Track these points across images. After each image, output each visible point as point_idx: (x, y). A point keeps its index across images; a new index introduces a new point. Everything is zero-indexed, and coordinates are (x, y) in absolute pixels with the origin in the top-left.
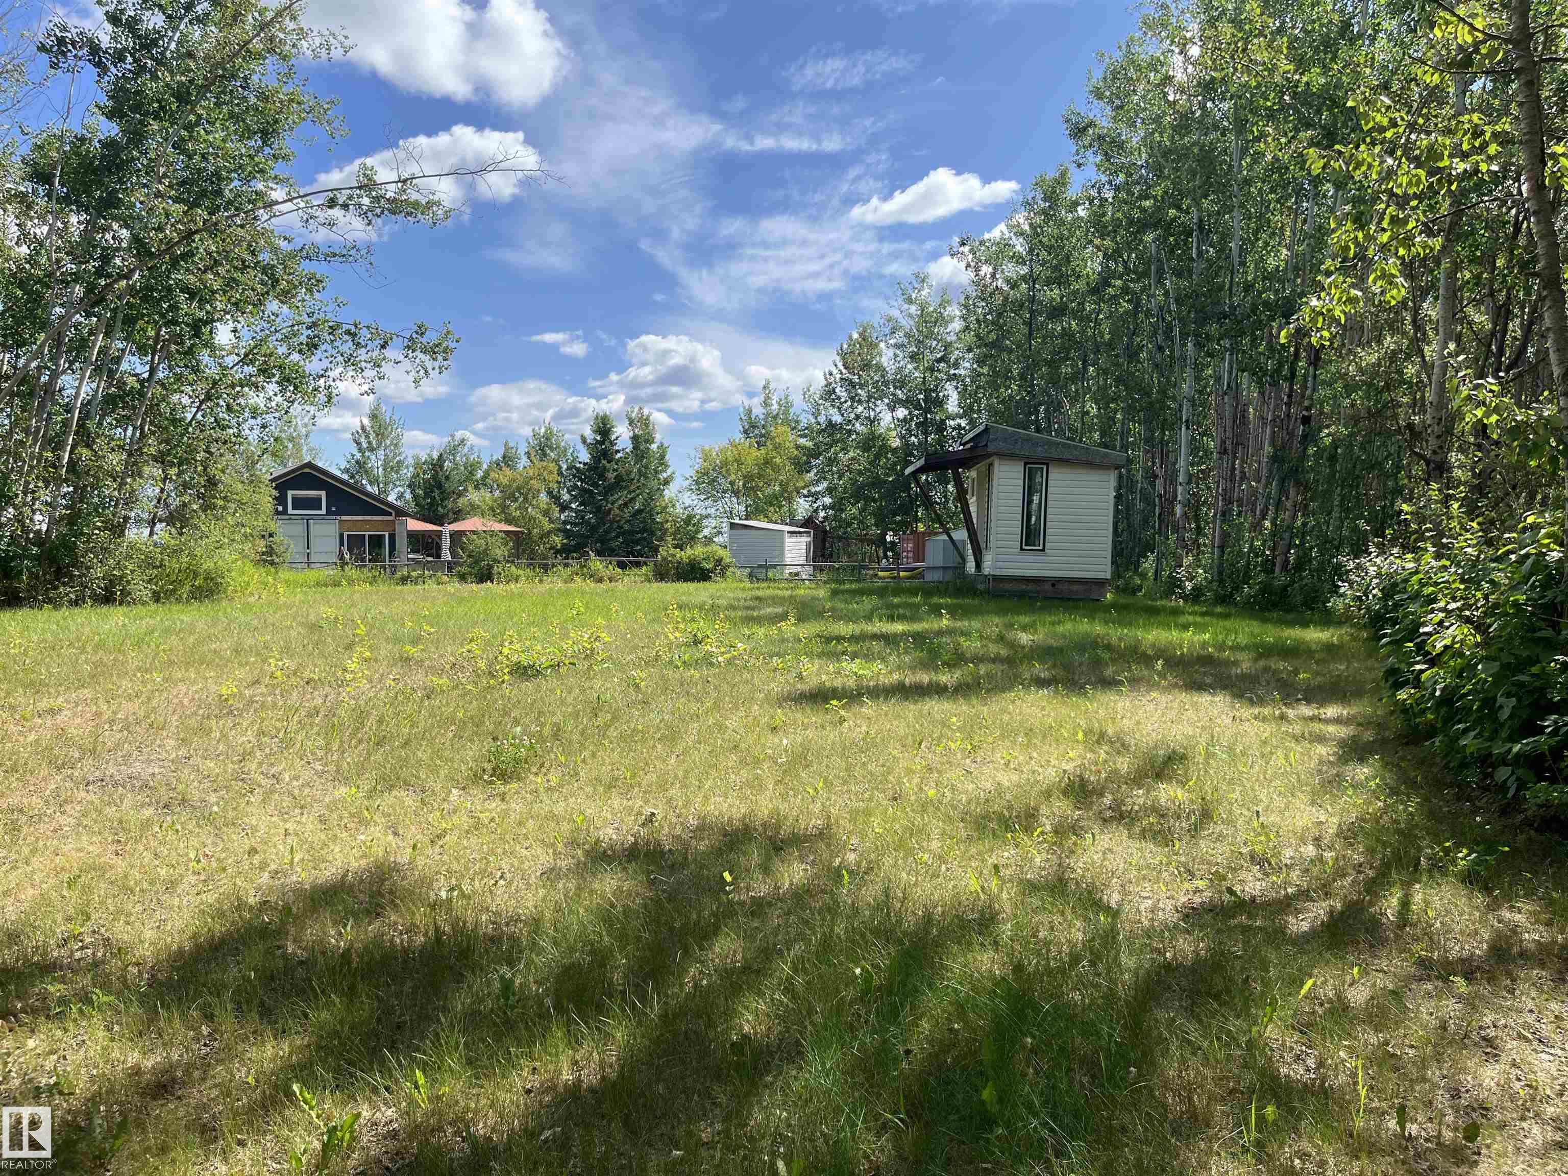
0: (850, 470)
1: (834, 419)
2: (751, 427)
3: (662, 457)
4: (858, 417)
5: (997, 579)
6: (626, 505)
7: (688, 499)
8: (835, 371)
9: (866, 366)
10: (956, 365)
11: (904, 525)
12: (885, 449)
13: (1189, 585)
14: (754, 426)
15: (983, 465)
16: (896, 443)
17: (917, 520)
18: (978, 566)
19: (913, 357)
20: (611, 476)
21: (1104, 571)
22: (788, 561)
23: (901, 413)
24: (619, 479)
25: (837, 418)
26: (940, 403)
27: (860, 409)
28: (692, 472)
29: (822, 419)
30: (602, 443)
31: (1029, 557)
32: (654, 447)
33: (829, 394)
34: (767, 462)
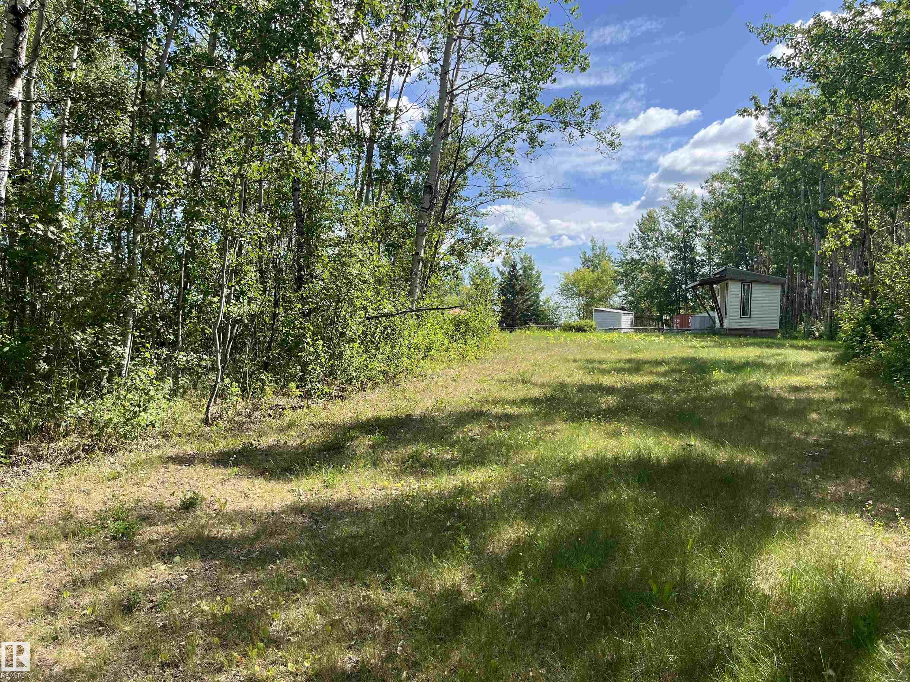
0: (644, 283)
1: (634, 257)
2: (587, 262)
3: (539, 277)
4: (647, 256)
5: (730, 329)
6: (524, 302)
7: (557, 298)
8: (635, 233)
9: (653, 230)
10: (701, 229)
11: (673, 311)
12: (663, 272)
13: (817, 334)
14: (588, 260)
15: (723, 283)
16: (669, 269)
17: (680, 308)
18: (721, 325)
19: (677, 226)
20: (518, 287)
21: (776, 325)
22: (623, 326)
23: (671, 254)
24: (522, 289)
25: (636, 257)
26: (692, 249)
27: (649, 252)
28: (558, 285)
29: (628, 257)
30: (513, 271)
31: (743, 321)
32: (534, 272)
33: (631, 244)
34: (598, 279)
